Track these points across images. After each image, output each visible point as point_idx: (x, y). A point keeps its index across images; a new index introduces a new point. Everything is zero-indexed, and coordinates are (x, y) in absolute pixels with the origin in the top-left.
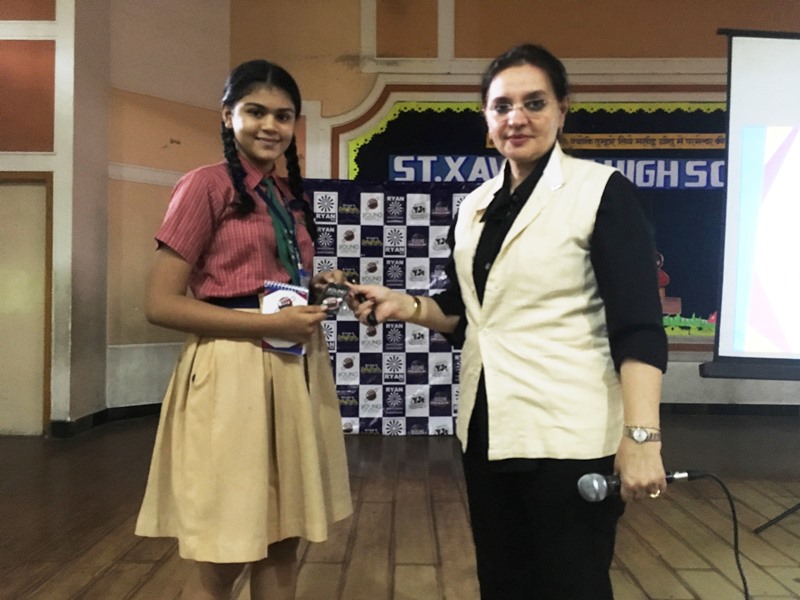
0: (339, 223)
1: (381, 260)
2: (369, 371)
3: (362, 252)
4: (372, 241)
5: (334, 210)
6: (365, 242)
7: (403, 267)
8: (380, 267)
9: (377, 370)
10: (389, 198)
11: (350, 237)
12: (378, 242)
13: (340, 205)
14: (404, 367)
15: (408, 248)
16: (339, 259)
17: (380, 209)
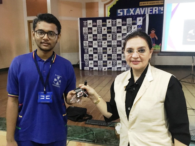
0: (102, 27)
1: (111, 34)
2: (109, 58)
3: (107, 33)
4: (109, 30)
5: (101, 24)
6: (108, 31)
7: (116, 36)
8: (111, 36)
9: (111, 57)
10: (113, 20)
11: (105, 29)
12: (111, 30)
13: (102, 23)
14: (116, 57)
15: (117, 31)
16: (102, 34)
17: (111, 23)
